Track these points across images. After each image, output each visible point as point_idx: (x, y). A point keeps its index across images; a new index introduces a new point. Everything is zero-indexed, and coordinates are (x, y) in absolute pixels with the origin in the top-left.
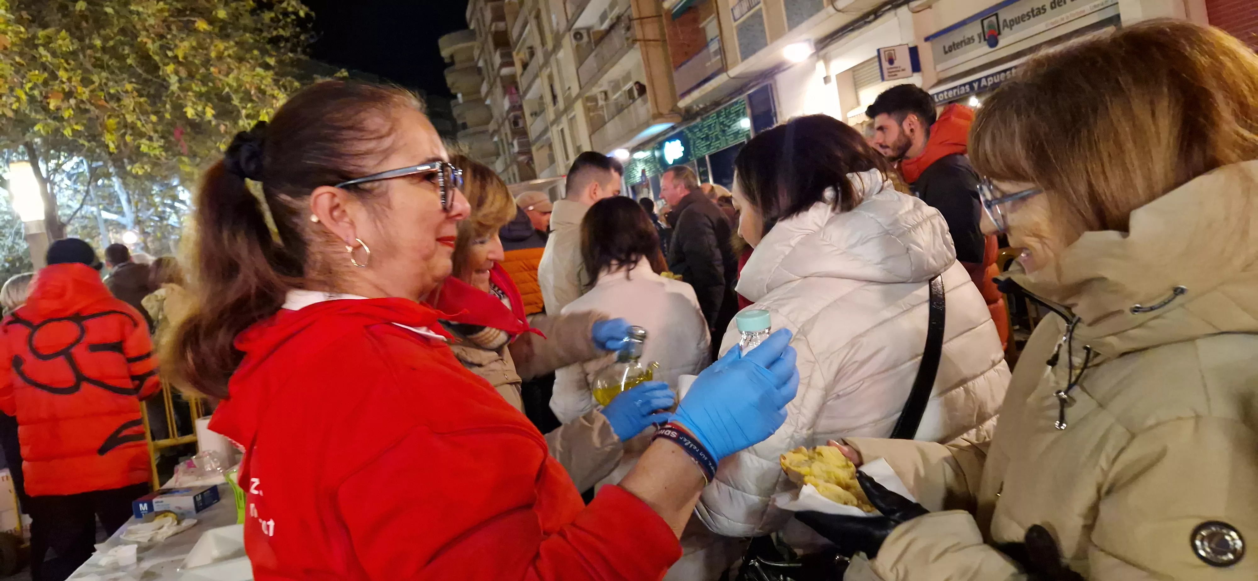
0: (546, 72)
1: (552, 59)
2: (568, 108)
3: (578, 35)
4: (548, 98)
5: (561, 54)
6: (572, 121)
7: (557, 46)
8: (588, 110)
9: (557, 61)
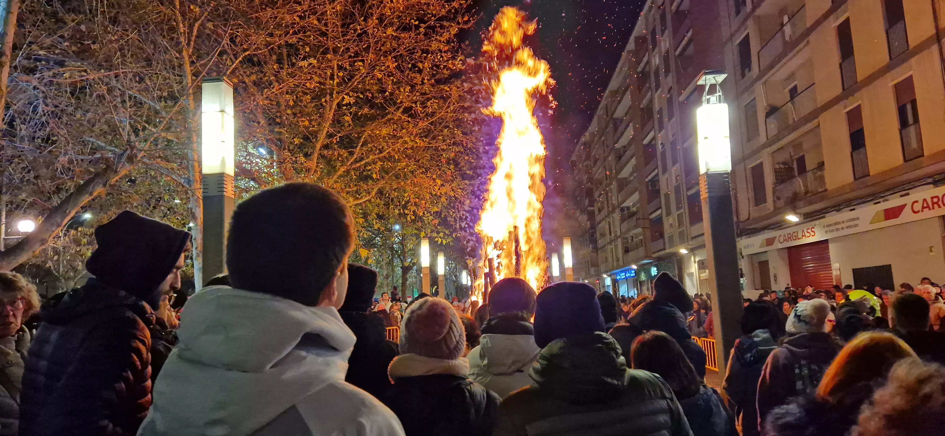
0: (608, 220)
1: (611, 215)
2: (615, 240)
3: (622, 210)
4: (608, 232)
5: (615, 215)
6: (616, 246)
7: (613, 211)
8: (623, 243)
9: (613, 217)
